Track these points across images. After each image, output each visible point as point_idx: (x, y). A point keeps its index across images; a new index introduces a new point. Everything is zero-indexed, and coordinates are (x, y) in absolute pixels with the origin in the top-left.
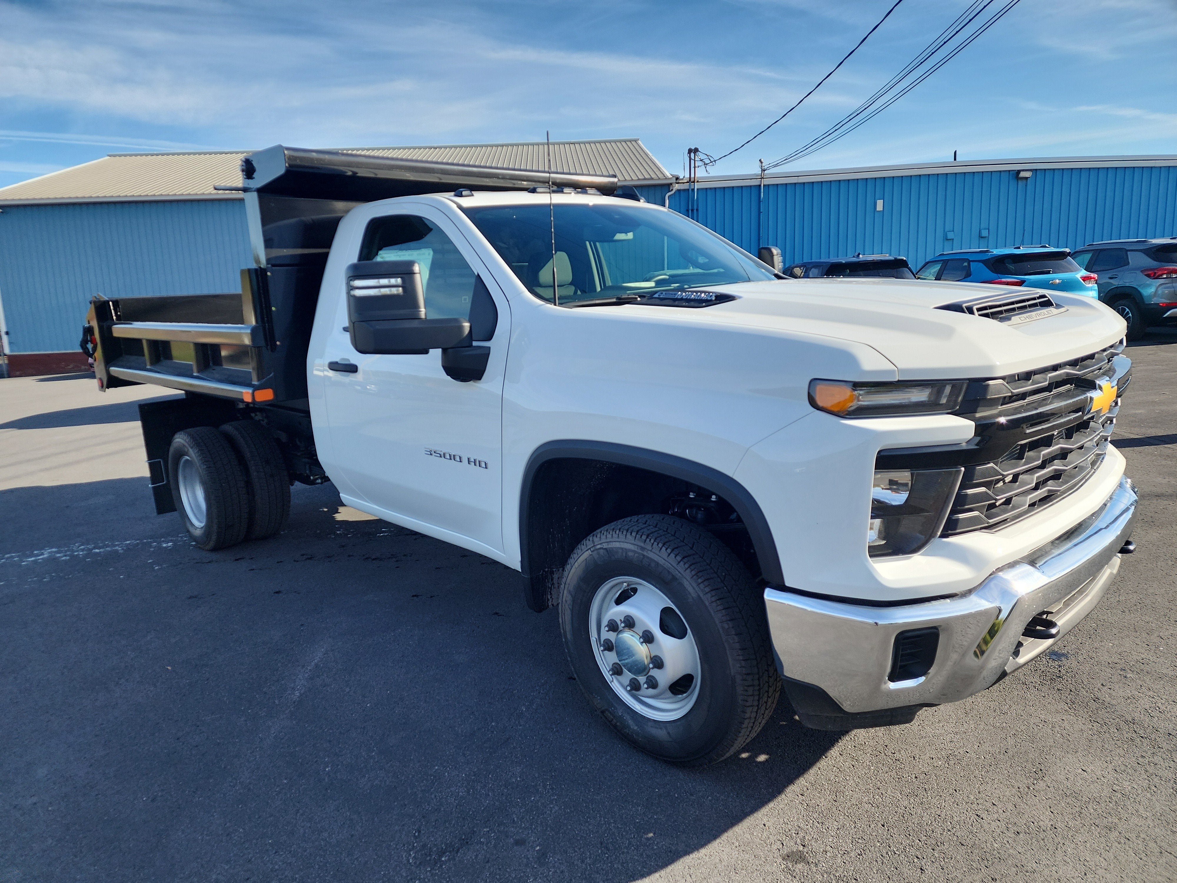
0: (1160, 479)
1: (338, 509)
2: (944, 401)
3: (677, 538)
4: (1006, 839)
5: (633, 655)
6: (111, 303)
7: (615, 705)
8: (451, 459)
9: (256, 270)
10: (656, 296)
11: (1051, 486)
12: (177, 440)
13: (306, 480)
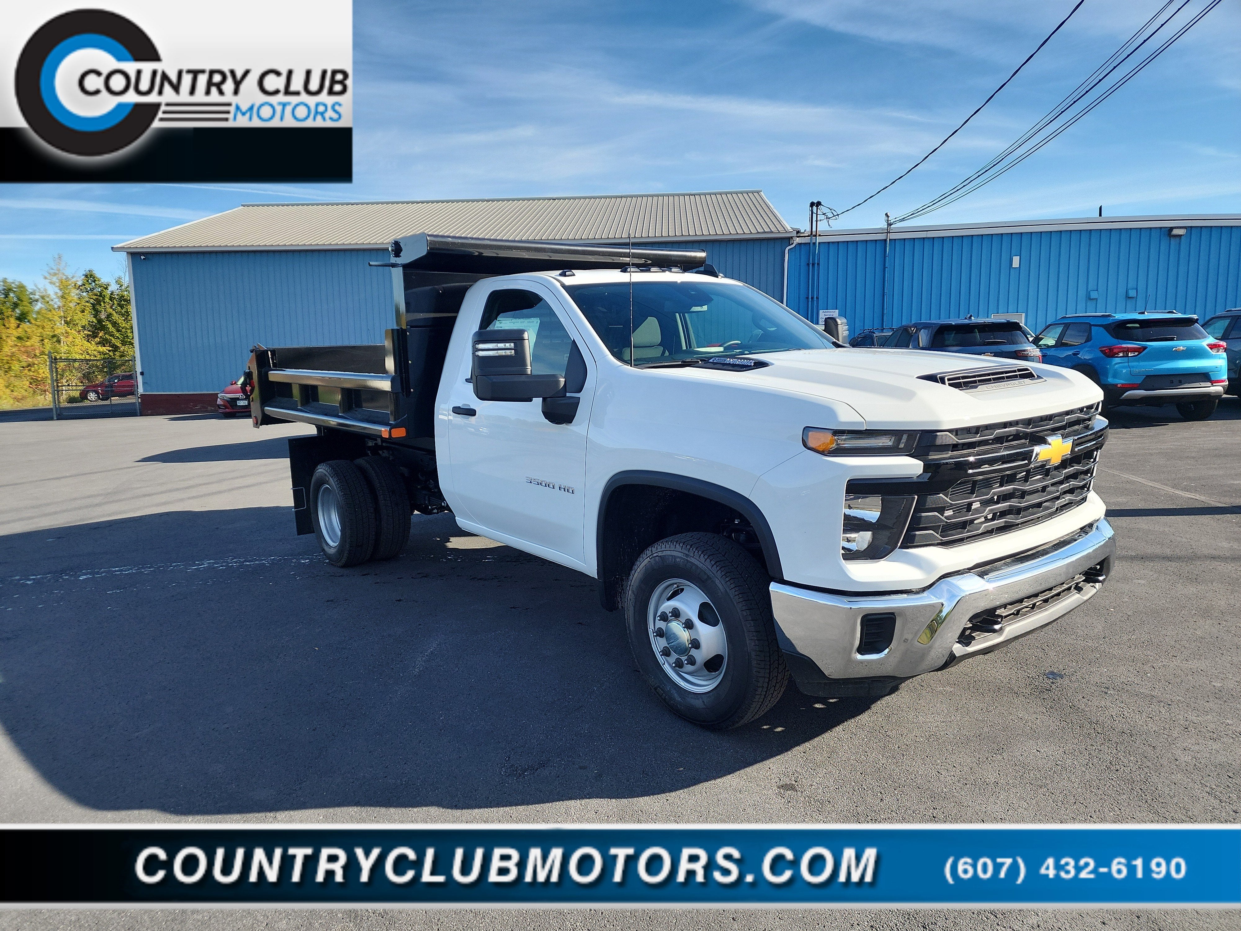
0: (1225, 544)
1: (449, 539)
2: (902, 446)
3: (714, 548)
4: (955, 787)
5: (678, 639)
6: (269, 352)
7: (665, 682)
8: (546, 486)
9: (398, 330)
10: (711, 361)
11: (1010, 519)
12: (320, 470)
13: (425, 511)
